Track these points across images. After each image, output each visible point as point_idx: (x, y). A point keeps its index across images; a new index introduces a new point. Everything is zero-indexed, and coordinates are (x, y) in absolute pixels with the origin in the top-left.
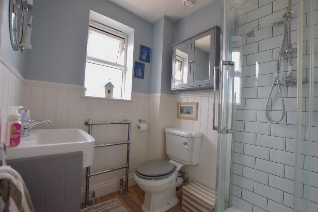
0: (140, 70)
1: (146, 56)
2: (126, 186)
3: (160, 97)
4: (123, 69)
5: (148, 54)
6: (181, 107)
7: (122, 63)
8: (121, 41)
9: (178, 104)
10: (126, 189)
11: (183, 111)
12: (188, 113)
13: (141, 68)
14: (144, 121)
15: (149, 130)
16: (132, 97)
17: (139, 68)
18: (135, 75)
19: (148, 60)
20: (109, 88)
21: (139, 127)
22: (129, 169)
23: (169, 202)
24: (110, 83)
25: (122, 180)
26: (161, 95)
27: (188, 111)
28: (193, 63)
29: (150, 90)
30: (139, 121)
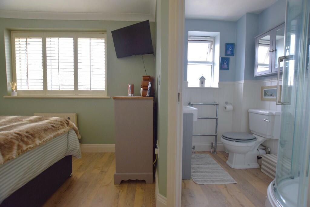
0: (225, 63)
1: (231, 51)
2: (215, 149)
3: (244, 83)
4: (212, 64)
5: (233, 48)
6: (265, 90)
7: (211, 60)
8: (209, 44)
9: (262, 88)
10: (215, 151)
11: (267, 94)
12: (271, 95)
13: (227, 62)
14: (230, 103)
15: (234, 110)
16: (219, 86)
17: (224, 62)
18: (221, 68)
19: (233, 54)
20: (202, 80)
21: (225, 108)
22: (217, 137)
23: (249, 164)
24: (203, 77)
25: (212, 144)
26: (244, 82)
27: (271, 93)
28: (274, 51)
29: (235, 78)
30: (226, 103)
